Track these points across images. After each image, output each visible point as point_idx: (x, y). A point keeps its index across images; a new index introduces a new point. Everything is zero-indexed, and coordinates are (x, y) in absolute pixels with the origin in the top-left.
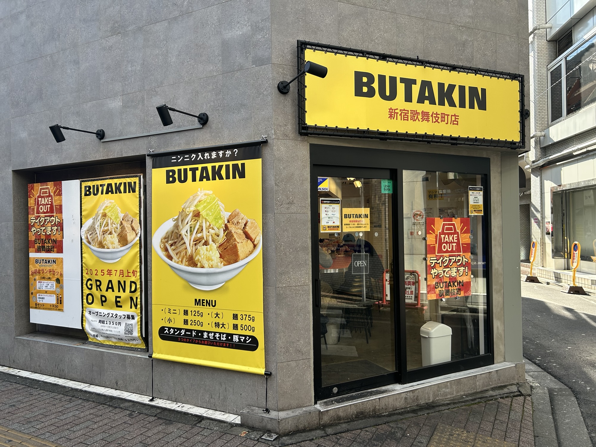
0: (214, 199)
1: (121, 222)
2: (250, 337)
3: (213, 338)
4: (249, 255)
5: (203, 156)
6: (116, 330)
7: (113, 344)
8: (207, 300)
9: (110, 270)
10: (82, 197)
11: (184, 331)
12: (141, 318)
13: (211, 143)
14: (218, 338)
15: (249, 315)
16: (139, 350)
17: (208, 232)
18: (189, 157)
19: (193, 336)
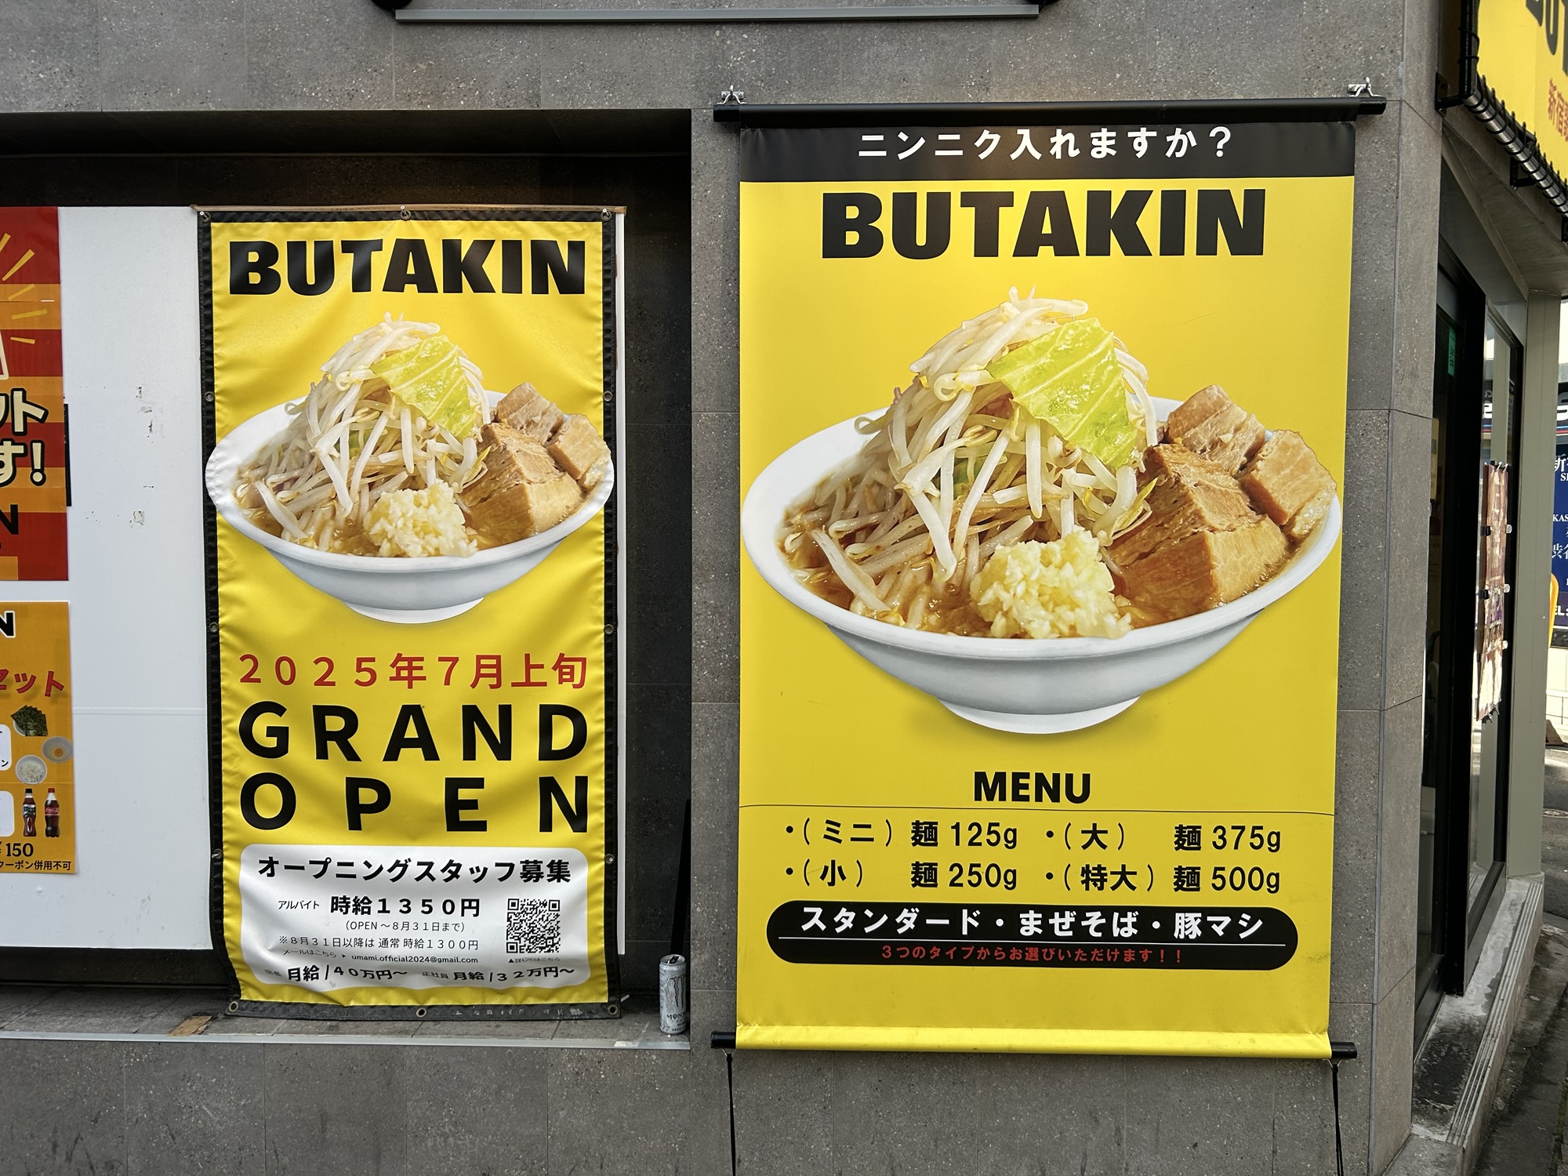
0: (1096, 338)
1: (486, 429)
2: (1256, 913)
3: (1070, 933)
4: (1263, 582)
5: (1044, 145)
6: (446, 937)
7: (410, 1003)
8: (1040, 777)
9: (410, 660)
10: (215, 298)
11: (914, 916)
12: (611, 871)
13: (1079, 93)
14: (1097, 929)
15: (1254, 828)
16: (573, 1011)
17: (1059, 483)
18: (966, 144)
19: (965, 932)
